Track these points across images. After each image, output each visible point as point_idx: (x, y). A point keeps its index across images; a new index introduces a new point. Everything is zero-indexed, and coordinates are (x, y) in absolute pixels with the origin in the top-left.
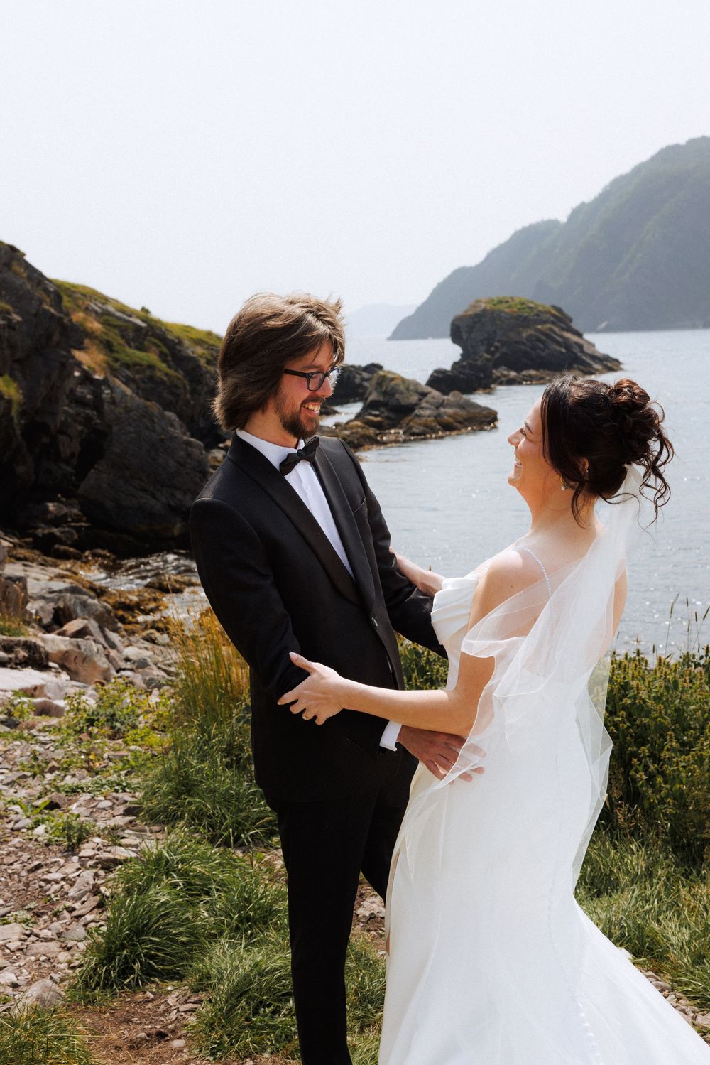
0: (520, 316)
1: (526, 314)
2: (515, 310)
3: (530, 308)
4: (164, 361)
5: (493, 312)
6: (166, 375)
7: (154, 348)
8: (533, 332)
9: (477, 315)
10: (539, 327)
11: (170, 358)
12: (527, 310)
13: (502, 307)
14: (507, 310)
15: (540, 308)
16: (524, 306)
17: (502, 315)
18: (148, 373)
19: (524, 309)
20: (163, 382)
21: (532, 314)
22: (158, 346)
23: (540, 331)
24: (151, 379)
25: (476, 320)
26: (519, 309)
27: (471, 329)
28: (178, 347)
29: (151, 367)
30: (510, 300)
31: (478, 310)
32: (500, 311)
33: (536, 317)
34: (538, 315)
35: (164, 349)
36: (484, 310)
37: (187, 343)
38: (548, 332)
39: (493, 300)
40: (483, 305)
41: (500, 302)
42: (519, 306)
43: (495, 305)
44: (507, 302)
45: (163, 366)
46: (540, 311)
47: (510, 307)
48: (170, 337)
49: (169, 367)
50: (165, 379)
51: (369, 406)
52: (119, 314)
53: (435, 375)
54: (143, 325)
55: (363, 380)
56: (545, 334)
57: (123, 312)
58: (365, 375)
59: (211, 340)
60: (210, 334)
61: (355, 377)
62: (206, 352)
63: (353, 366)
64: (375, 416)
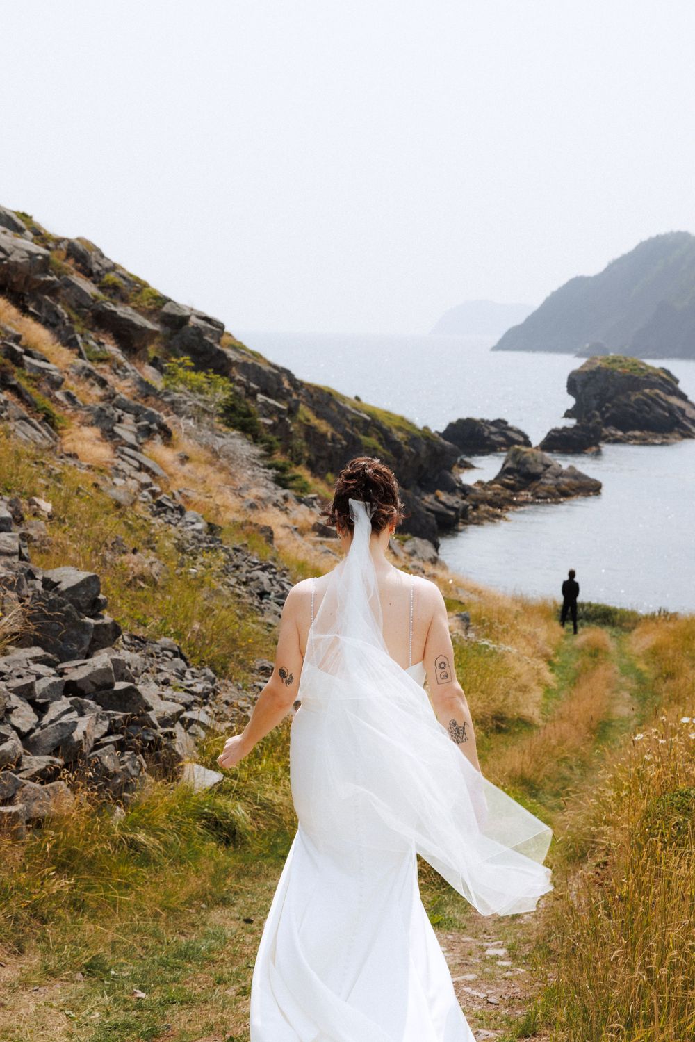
0: (631, 376)
1: (636, 375)
2: (628, 370)
3: (641, 369)
4: (381, 444)
5: (607, 370)
6: (384, 454)
7: (374, 435)
8: (641, 397)
9: (592, 372)
10: (647, 391)
11: (384, 442)
12: (638, 371)
13: (616, 366)
14: (620, 370)
15: (650, 371)
16: (635, 367)
17: (615, 373)
18: (373, 452)
19: (635, 370)
21: (642, 375)
22: (377, 433)
23: (645, 395)
25: (590, 376)
26: (631, 370)
27: (585, 384)
28: (389, 434)
29: (375, 449)
30: (623, 360)
31: (593, 367)
32: (614, 370)
33: (645, 379)
34: (647, 377)
35: (381, 436)
36: (599, 368)
37: (394, 430)
38: (655, 397)
39: (608, 359)
40: (599, 363)
41: (614, 361)
42: (631, 367)
43: (609, 363)
44: (620, 362)
45: (380, 447)
46: (649, 374)
47: (622, 367)
48: (385, 427)
49: (384, 448)
51: (505, 471)
52: (354, 411)
53: (553, 433)
54: (369, 418)
55: (491, 433)
56: (652, 399)
57: (356, 409)
58: (493, 429)
59: (404, 425)
60: (402, 419)
61: (484, 431)
62: (404, 436)
63: (483, 420)
64: (510, 479)
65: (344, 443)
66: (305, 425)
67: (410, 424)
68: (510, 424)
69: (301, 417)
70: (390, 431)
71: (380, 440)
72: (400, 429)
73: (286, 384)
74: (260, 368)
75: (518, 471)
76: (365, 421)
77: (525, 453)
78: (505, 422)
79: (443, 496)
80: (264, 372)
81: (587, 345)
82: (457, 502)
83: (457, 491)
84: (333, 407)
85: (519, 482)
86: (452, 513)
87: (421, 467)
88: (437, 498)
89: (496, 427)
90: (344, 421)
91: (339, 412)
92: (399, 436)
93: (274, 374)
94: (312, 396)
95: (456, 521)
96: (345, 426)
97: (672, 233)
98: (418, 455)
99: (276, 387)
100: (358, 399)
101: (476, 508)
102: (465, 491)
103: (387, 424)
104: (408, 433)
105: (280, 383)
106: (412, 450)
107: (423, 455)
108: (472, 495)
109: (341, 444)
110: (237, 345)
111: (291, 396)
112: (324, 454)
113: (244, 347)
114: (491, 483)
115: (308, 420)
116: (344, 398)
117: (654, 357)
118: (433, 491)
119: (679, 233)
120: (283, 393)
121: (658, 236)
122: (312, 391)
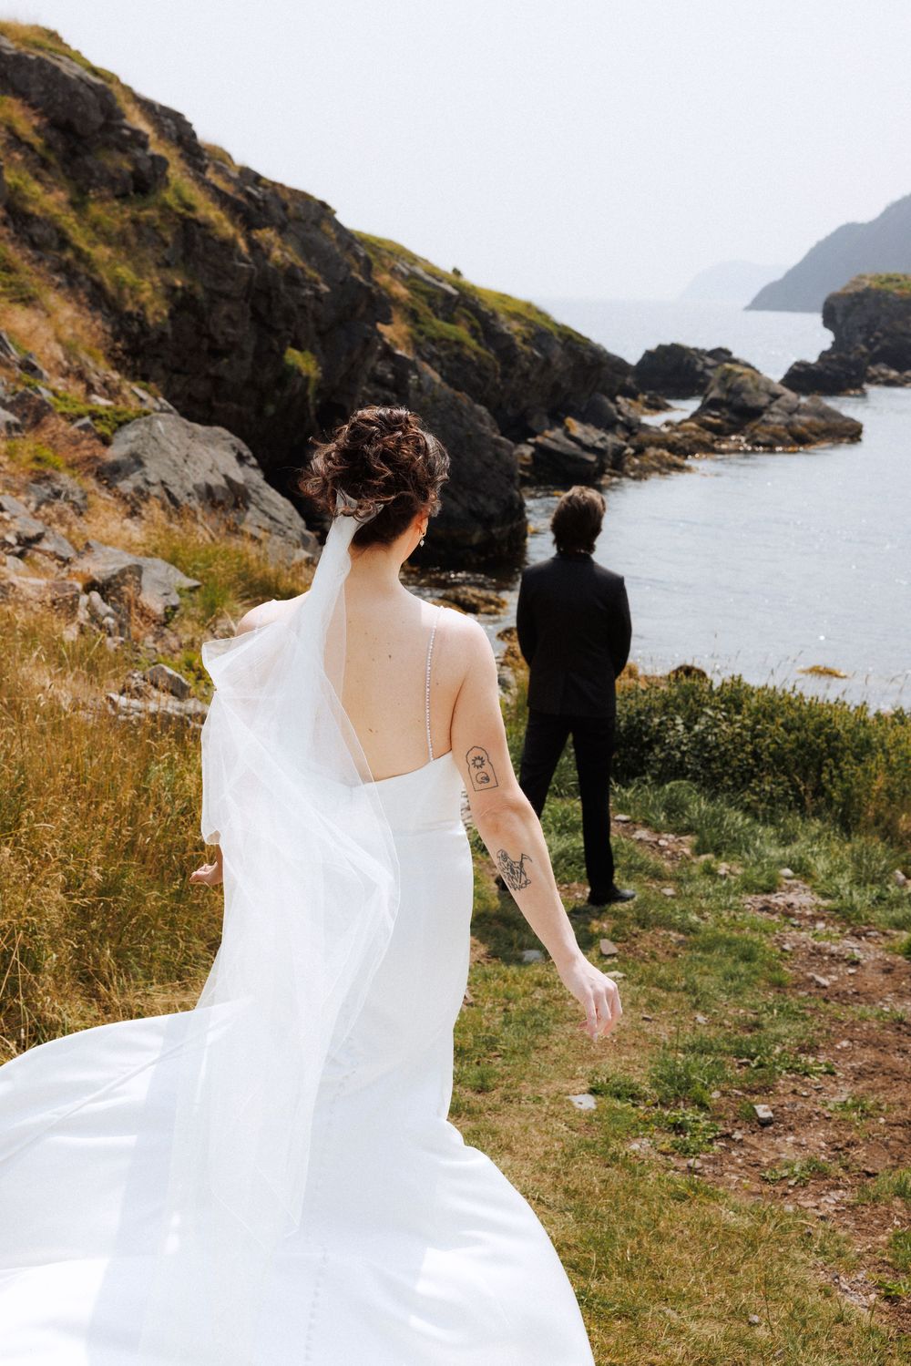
2: (907, 291)
4: (475, 337)
5: (878, 292)
6: (476, 353)
7: (464, 321)
9: (857, 295)
11: (481, 334)
13: (889, 286)
14: (896, 291)
17: (890, 296)
18: (456, 349)
20: (471, 362)
22: (469, 319)
24: (458, 357)
25: (856, 300)
27: (848, 312)
28: (492, 322)
29: (459, 343)
30: (902, 279)
31: (860, 288)
32: (888, 292)
35: (476, 323)
36: (868, 290)
37: (502, 317)
39: (880, 277)
40: (867, 283)
41: (890, 280)
43: (882, 283)
44: (898, 280)
45: (473, 343)
47: (900, 287)
48: (484, 309)
49: (480, 344)
50: (474, 358)
51: (708, 405)
52: (428, 278)
53: (796, 368)
54: (455, 292)
55: (706, 366)
57: (434, 276)
58: (710, 361)
59: (529, 314)
60: (528, 306)
61: (696, 363)
62: (523, 328)
63: (695, 350)
64: (715, 417)
67: (540, 313)
68: (733, 354)
70: (495, 316)
71: (474, 332)
72: (516, 316)
75: (728, 404)
76: (448, 296)
77: (740, 375)
78: (729, 353)
79: (577, 429)
82: (602, 440)
83: (618, 427)
85: (729, 421)
86: (593, 457)
87: (556, 386)
88: (568, 433)
89: (714, 358)
92: (512, 328)
95: (600, 472)
98: (548, 363)
101: (639, 451)
102: (631, 427)
104: (530, 324)
106: (536, 353)
107: (558, 365)
108: (643, 435)
114: (683, 421)
118: (563, 422)
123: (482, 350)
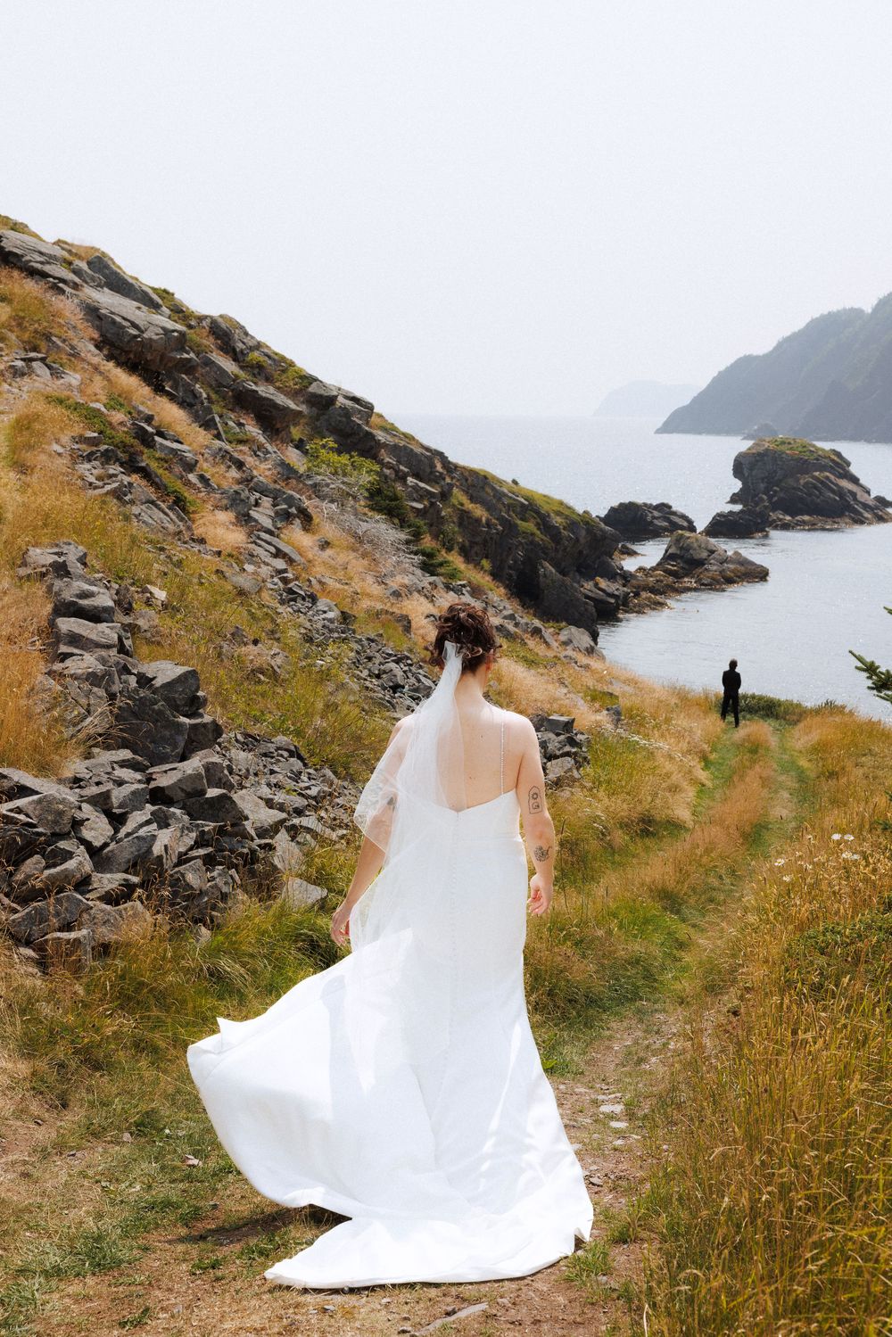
0: (801, 459)
1: (806, 458)
2: (797, 452)
3: (811, 451)
4: (539, 529)
5: (775, 452)
6: (542, 540)
7: (532, 520)
8: (811, 480)
9: (759, 454)
10: (817, 474)
11: (542, 527)
12: (808, 453)
13: (783, 448)
14: (788, 452)
15: (820, 453)
16: (805, 449)
17: (784, 456)
18: (530, 538)
19: (804, 452)
20: (539, 545)
21: (812, 457)
22: (534, 518)
23: (816, 478)
24: (532, 542)
25: (758, 458)
26: (800, 452)
27: (752, 467)
28: (547, 519)
29: (533, 534)
30: (792, 442)
31: (761, 449)
32: (782, 452)
33: (815, 461)
34: (817, 459)
35: (539, 520)
36: (767, 450)
37: (552, 515)
38: (824, 480)
39: (776, 441)
40: (767, 445)
41: (783, 443)
42: (800, 449)
43: (777, 445)
44: (789, 443)
45: (539, 532)
46: (819, 456)
47: (791, 449)
48: (543, 511)
49: (542, 533)
50: (540, 542)
51: (668, 557)
52: (510, 495)
53: (718, 518)
54: (526, 503)
55: (654, 518)
56: (822, 482)
57: (513, 493)
58: (656, 514)
59: (564, 509)
60: (561, 503)
61: (646, 515)
62: (563, 521)
63: (645, 505)
64: (673, 565)
65: (500, 528)
66: (458, 509)
67: (569, 508)
68: (674, 509)
69: (454, 501)
70: (549, 516)
71: (537, 525)
72: (558, 513)
73: (439, 467)
74: (412, 450)
75: (681, 557)
76: (523, 504)
77: (689, 538)
78: (670, 507)
79: (603, 583)
80: (416, 454)
81: (756, 427)
82: (617, 589)
83: (618, 577)
84: (489, 491)
85: (683, 568)
86: (613, 601)
87: (580, 552)
88: (596, 585)
89: (659, 511)
90: (500, 506)
91: (494, 496)
92: (557, 521)
93: (426, 457)
94: (467, 480)
95: (617, 609)
96: (501, 511)
97: (844, 309)
98: (577, 540)
99: (428, 470)
100: (515, 482)
101: (637, 595)
102: (626, 577)
103: (545, 508)
104: (567, 517)
105: (433, 466)
106: (571, 535)
107: (582, 541)
108: (634, 582)
109: (497, 529)
110: (388, 426)
111: (444, 479)
112: (478, 539)
113: (395, 429)
114: (653, 569)
115: (462, 505)
116: (501, 482)
117: (825, 439)
118: (592, 578)
119: (852, 310)
120: (436, 476)
121: (829, 313)
122: (467, 474)
123: (544, 537)
